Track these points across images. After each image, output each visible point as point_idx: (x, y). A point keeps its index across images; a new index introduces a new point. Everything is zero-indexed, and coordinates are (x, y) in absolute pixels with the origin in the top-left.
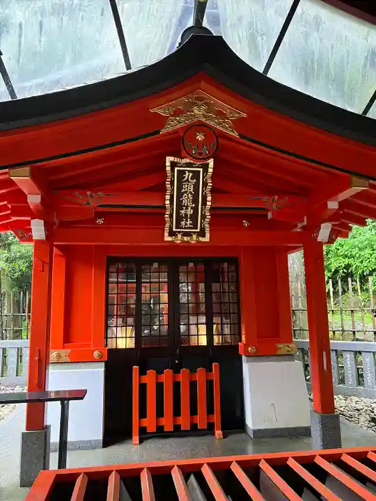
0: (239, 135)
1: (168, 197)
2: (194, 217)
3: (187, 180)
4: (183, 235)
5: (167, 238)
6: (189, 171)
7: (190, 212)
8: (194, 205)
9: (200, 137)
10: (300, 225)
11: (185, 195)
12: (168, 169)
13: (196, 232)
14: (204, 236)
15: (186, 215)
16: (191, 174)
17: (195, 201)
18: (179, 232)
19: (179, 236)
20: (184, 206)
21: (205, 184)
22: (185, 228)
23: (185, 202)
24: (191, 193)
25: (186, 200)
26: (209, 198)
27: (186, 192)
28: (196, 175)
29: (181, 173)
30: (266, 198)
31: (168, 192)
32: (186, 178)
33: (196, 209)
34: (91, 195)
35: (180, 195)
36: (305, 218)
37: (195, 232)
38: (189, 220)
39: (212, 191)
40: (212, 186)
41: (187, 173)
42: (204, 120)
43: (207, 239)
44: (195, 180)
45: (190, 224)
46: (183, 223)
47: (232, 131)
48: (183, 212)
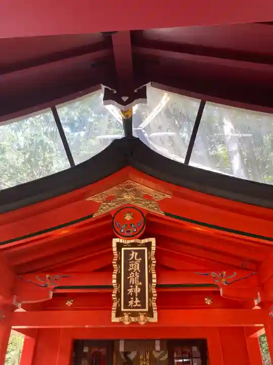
0: (165, 213)
1: (114, 276)
2: (142, 296)
3: (134, 259)
4: (129, 315)
5: (115, 319)
6: (135, 251)
7: (137, 290)
8: (141, 283)
9: (128, 217)
10: (256, 302)
11: (132, 273)
12: (115, 249)
13: (145, 312)
14: (152, 316)
15: (134, 293)
16: (136, 254)
17: (142, 279)
18: (127, 312)
19: (126, 317)
20: (132, 284)
21: (150, 262)
22: (133, 308)
23: (132, 281)
24: (137, 271)
25: (134, 279)
26: (154, 276)
27: (132, 271)
28: (141, 254)
29: (127, 253)
30: (213, 274)
31: (115, 272)
32: (132, 257)
33: (143, 288)
34: (49, 278)
35: (127, 273)
36: (259, 294)
37: (142, 312)
38: (137, 299)
39: (157, 268)
40: (156, 264)
41: (133, 253)
42: (132, 203)
43: (155, 319)
44: (140, 259)
45: (138, 304)
46: (131, 302)
47: (158, 210)
48: (130, 291)
